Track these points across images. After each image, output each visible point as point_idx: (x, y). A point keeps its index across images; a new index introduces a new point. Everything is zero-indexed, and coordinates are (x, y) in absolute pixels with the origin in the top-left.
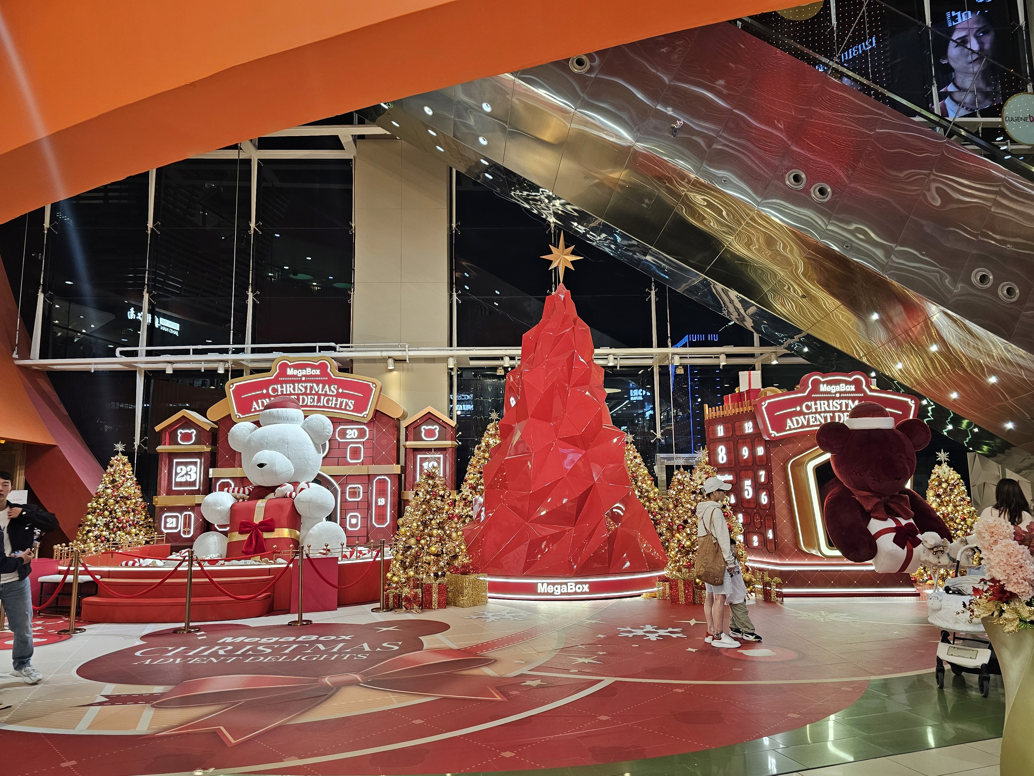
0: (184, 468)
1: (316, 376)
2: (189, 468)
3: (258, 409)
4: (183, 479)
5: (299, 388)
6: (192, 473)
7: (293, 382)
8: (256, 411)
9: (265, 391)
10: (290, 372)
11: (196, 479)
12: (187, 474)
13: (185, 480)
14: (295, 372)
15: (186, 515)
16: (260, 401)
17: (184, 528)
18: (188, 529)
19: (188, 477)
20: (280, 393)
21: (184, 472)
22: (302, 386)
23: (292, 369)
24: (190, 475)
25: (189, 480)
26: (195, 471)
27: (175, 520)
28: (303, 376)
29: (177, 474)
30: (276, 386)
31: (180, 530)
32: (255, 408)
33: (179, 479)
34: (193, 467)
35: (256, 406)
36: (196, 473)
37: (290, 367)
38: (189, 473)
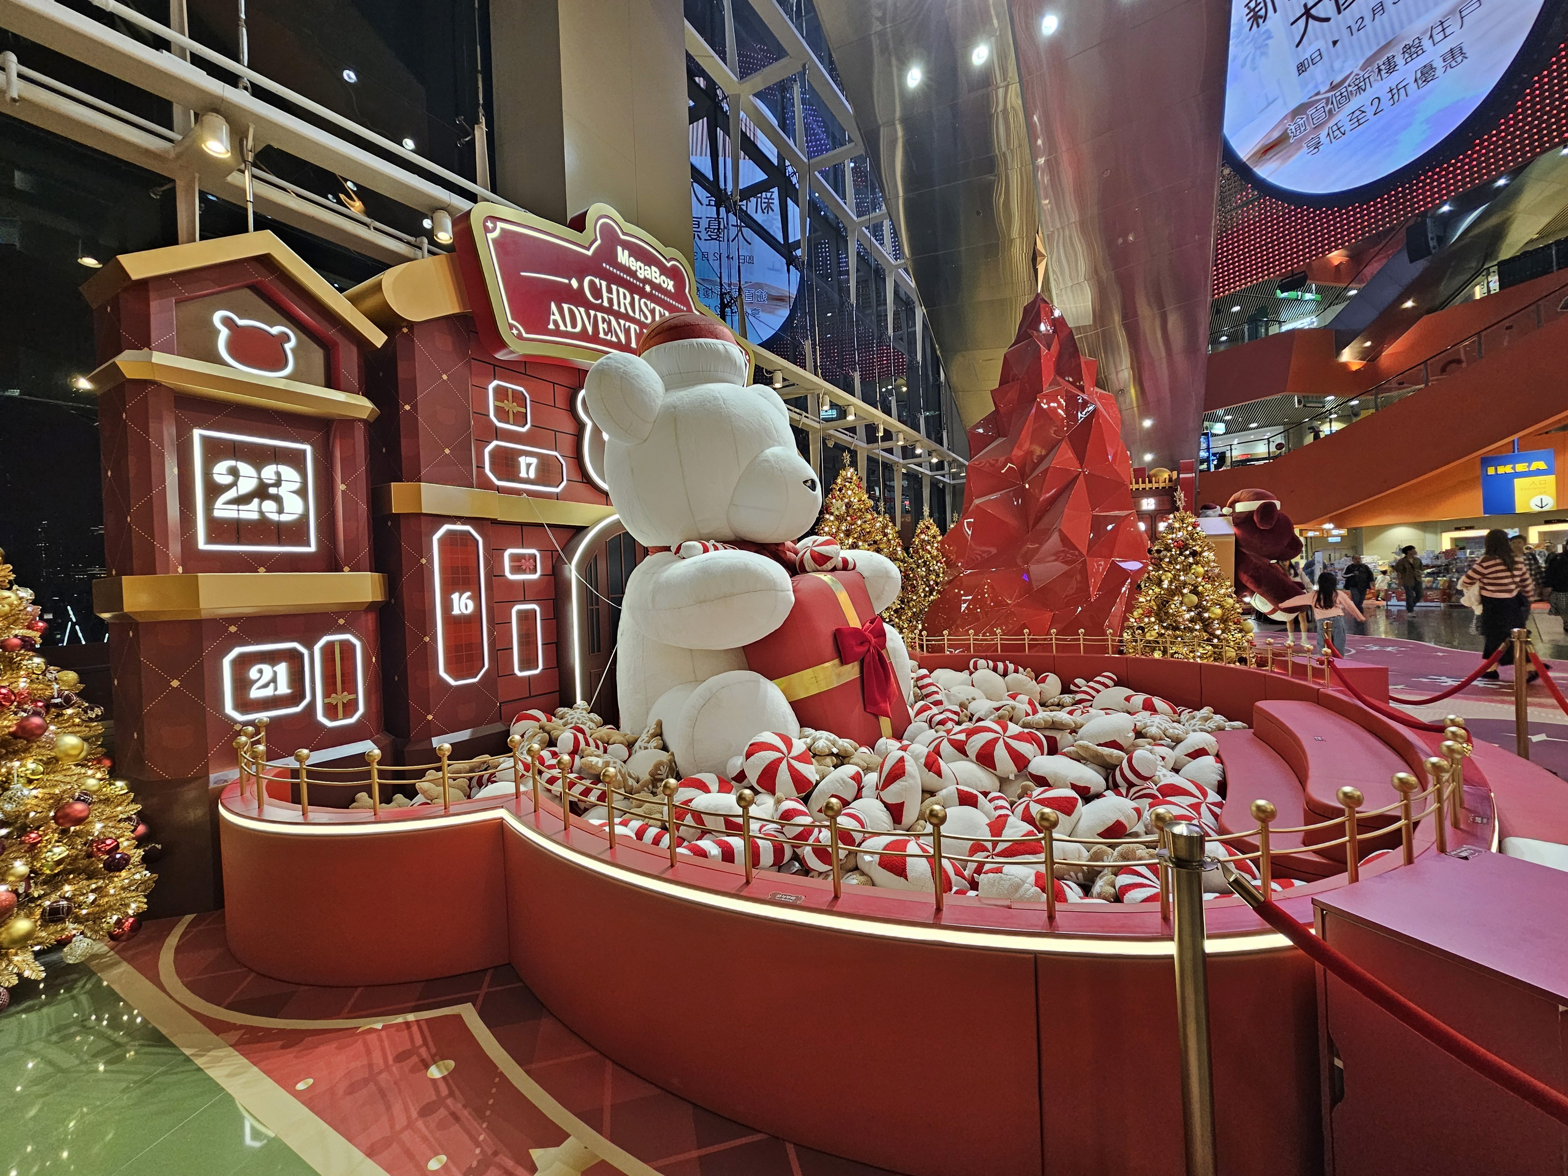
0: (245, 468)
1: (665, 292)
2: (269, 473)
3: (562, 328)
4: (250, 512)
5: (641, 310)
6: (284, 491)
7: (633, 289)
8: (557, 332)
9: (575, 283)
10: (623, 257)
11: (305, 516)
12: (262, 492)
13: (255, 516)
14: (634, 264)
15: (330, 646)
16: (565, 306)
17: (327, 694)
18: (347, 697)
19: (269, 506)
20: (606, 304)
21: (247, 485)
22: (646, 304)
23: (626, 252)
24: (277, 499)
25: (274, 517)
26: (296, 486)
27: (282, 669)
28: (646, 281)
29: (213, 490)
30: (597, 281)
31: (312, 705)
32: (556, 323)
33: (223, 510)
34: (289, 473)
35: (557, 317)
36: (302, 492)
37: (626, 245)
38: (272, 491)
